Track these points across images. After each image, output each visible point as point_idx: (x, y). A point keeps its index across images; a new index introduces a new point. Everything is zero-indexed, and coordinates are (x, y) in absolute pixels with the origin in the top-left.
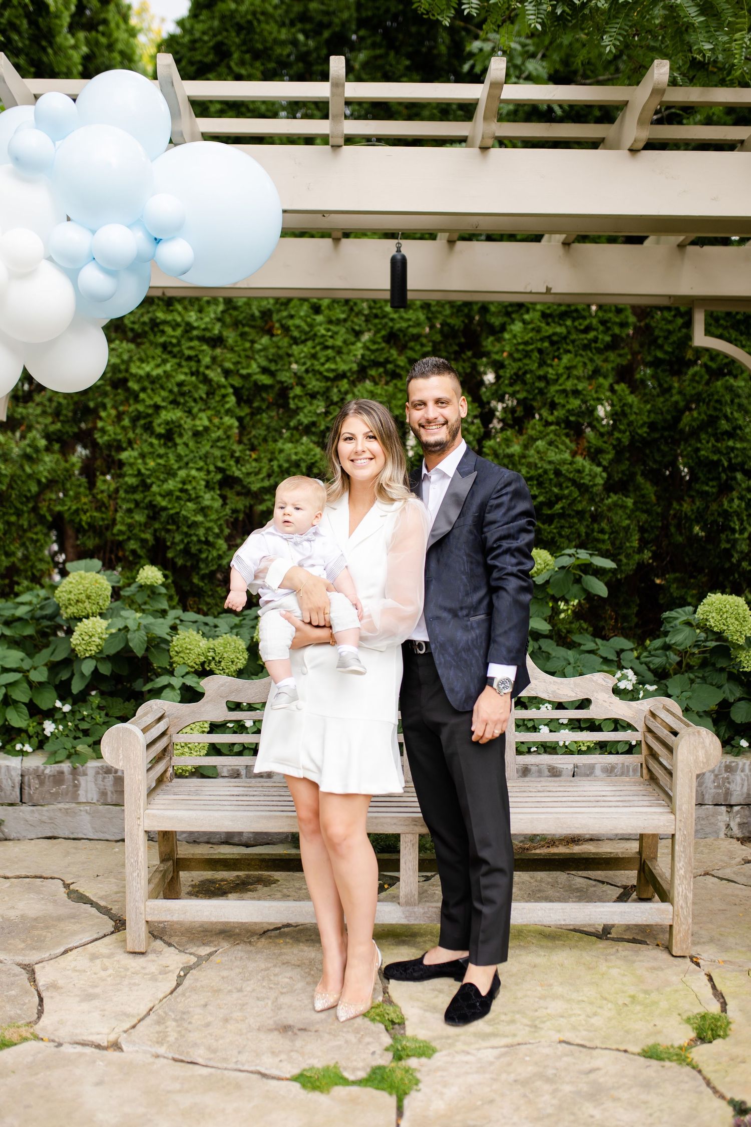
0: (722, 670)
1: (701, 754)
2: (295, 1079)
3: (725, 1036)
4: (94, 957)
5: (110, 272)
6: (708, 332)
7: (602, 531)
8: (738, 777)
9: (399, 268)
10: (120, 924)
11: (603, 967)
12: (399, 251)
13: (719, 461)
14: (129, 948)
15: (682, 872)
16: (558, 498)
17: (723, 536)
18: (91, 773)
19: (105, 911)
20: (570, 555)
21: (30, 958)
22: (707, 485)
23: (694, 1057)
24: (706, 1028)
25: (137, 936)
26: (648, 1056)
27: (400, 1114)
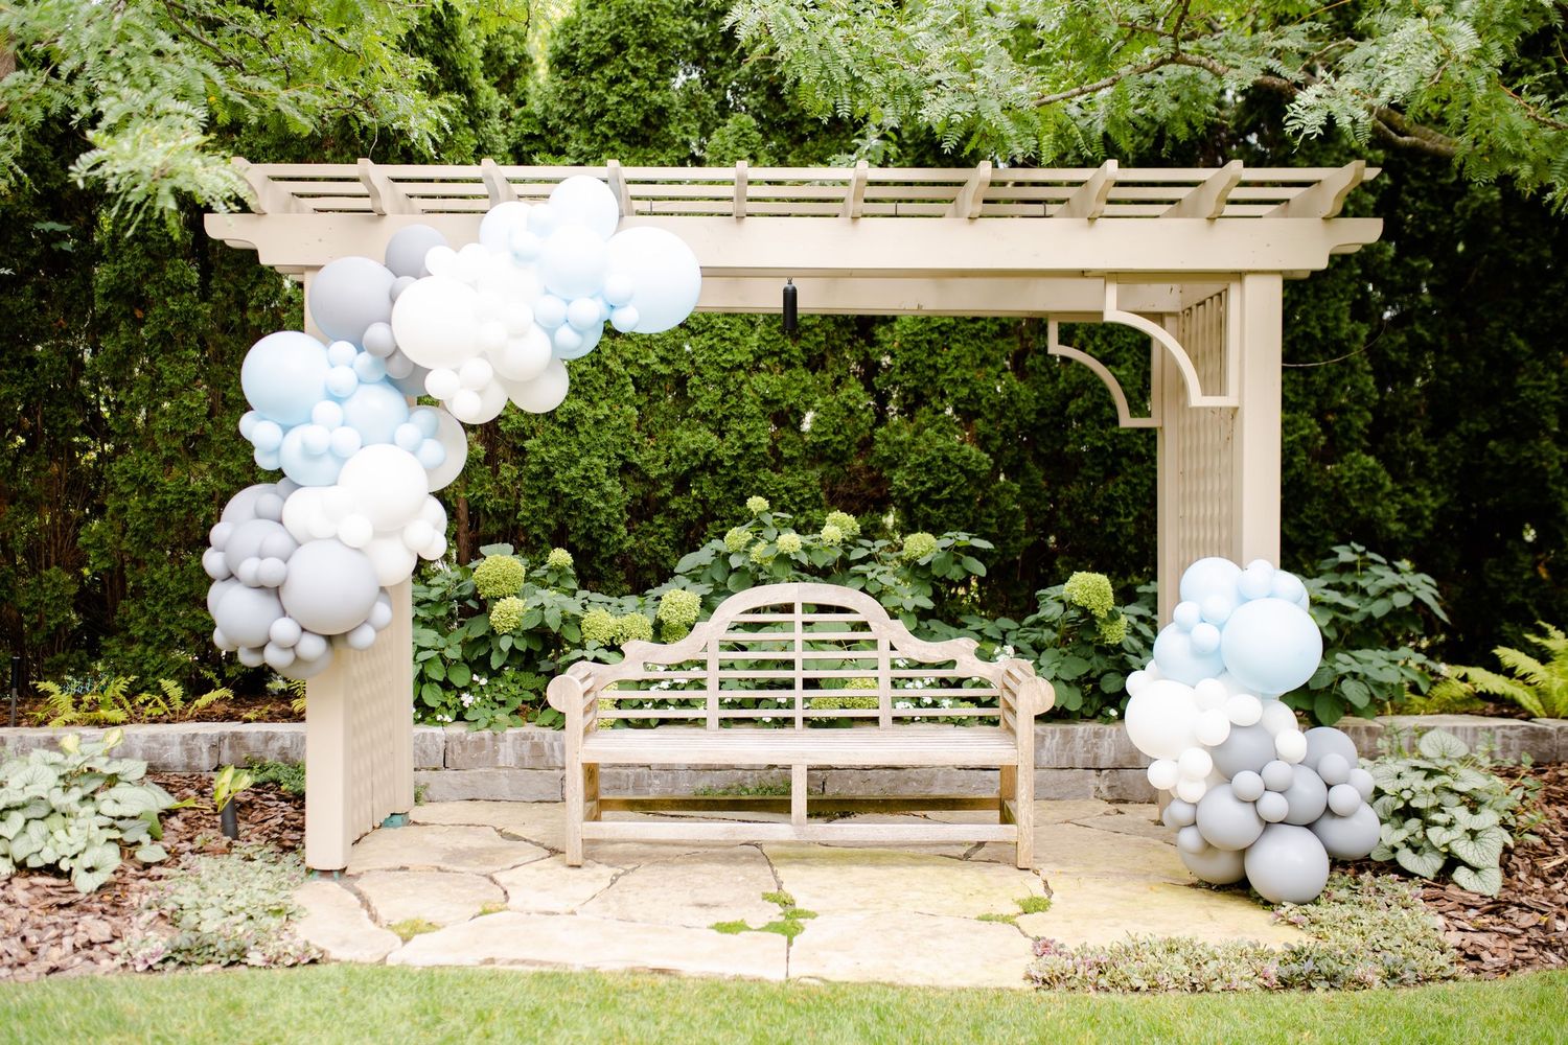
0: (1090, 643)
1: (1038, 699)
2: (711, 928)
3: (1045, 910)
4: (538, 869)
5: (580, 332)
6: (1061, 342)
7: (990, 516)
8: (1106, 743)
9: (790, 297)
10: (554, 852)
11: (959, 874)
12: (792, 284)
13: (1103, 447)
14: (569, 862)
15: (1024, 797)
16: (946, 484)
17: (1108, 520)
18: (509, 739)
19: (538, 844)
20: (950, 538)
21: (488, 869)
22: (1093, 470)
23: (1017, 920)
24: (1032, 906)
25: (574, 852)
26: (980, 919)
27: (790, 943)
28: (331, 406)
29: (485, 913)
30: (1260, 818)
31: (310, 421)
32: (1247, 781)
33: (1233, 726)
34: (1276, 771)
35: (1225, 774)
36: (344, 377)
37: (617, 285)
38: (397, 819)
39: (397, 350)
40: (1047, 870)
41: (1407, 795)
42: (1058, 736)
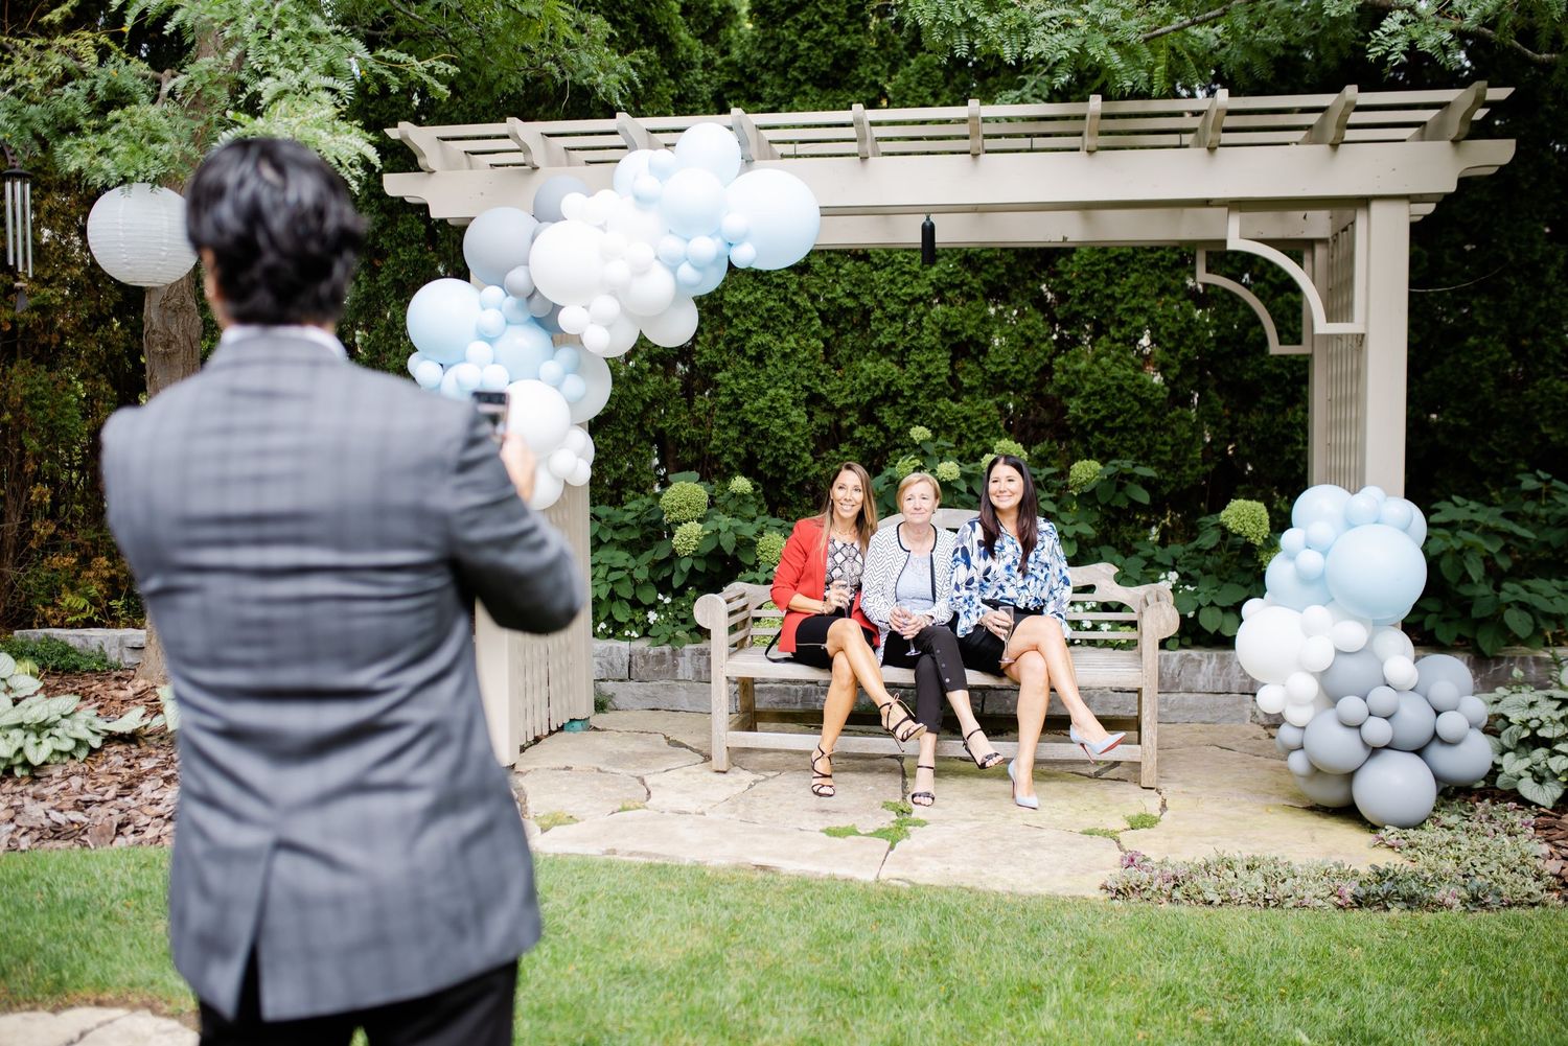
0: (1248, 570)
1: (1162, 623)
2: (822, 831)
3: (1151, 826)
4: (687, 773)
5: (697, 268)
7: (1165, 443)
9: (928, 231)
10: (708, 758)
11: (1083, 790)
12: (928, 219)
13: (1282, 374)
14: (715, 768)
15: (1148, 719)
16: (1120, 412)
18: (688, 654)
19: (699, 752)
20: (1115, 465)
21: (639, 772)
22: (1273, 398)
23: (1120, 835)
24: (1141, 822)
25: (720, 758)
26: (1084, 833)
27: (892, 848)
28: (484, 345)
29: (624, 809)
30: (1365, 744)
31: (464, 360)
32: (1352, 706)
33: (1338, 652)
34: (1382, 697)
35: (1332, 698)
36: (492, 319)
37: (733, 223)
38: (577, 725)
39: (535, 291)
40: (1168, 789)
41: (1534, 724)
42: (1214, 660)
